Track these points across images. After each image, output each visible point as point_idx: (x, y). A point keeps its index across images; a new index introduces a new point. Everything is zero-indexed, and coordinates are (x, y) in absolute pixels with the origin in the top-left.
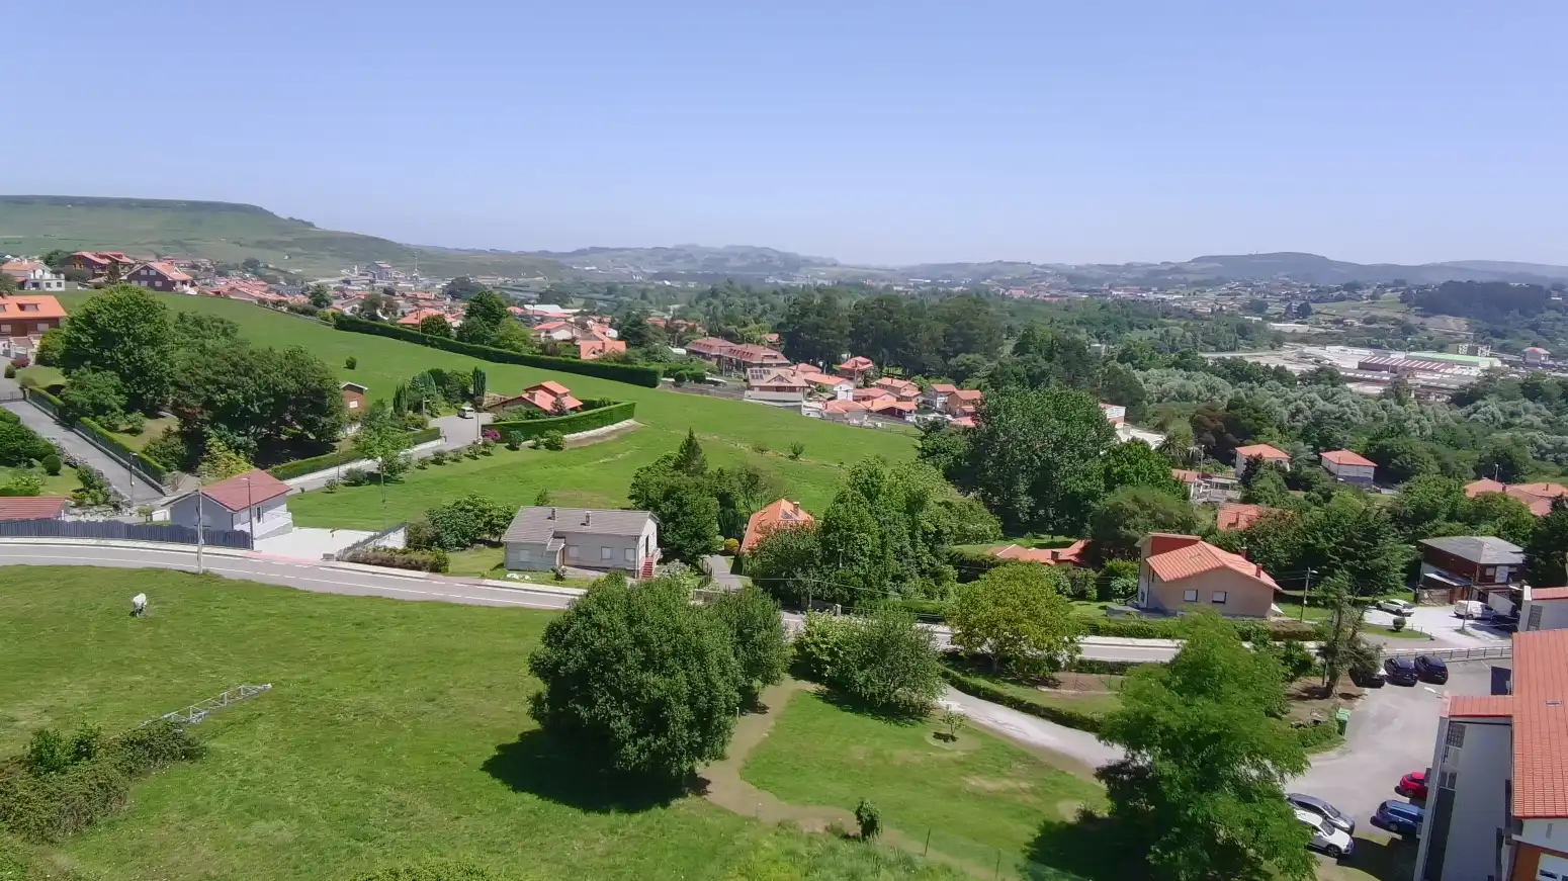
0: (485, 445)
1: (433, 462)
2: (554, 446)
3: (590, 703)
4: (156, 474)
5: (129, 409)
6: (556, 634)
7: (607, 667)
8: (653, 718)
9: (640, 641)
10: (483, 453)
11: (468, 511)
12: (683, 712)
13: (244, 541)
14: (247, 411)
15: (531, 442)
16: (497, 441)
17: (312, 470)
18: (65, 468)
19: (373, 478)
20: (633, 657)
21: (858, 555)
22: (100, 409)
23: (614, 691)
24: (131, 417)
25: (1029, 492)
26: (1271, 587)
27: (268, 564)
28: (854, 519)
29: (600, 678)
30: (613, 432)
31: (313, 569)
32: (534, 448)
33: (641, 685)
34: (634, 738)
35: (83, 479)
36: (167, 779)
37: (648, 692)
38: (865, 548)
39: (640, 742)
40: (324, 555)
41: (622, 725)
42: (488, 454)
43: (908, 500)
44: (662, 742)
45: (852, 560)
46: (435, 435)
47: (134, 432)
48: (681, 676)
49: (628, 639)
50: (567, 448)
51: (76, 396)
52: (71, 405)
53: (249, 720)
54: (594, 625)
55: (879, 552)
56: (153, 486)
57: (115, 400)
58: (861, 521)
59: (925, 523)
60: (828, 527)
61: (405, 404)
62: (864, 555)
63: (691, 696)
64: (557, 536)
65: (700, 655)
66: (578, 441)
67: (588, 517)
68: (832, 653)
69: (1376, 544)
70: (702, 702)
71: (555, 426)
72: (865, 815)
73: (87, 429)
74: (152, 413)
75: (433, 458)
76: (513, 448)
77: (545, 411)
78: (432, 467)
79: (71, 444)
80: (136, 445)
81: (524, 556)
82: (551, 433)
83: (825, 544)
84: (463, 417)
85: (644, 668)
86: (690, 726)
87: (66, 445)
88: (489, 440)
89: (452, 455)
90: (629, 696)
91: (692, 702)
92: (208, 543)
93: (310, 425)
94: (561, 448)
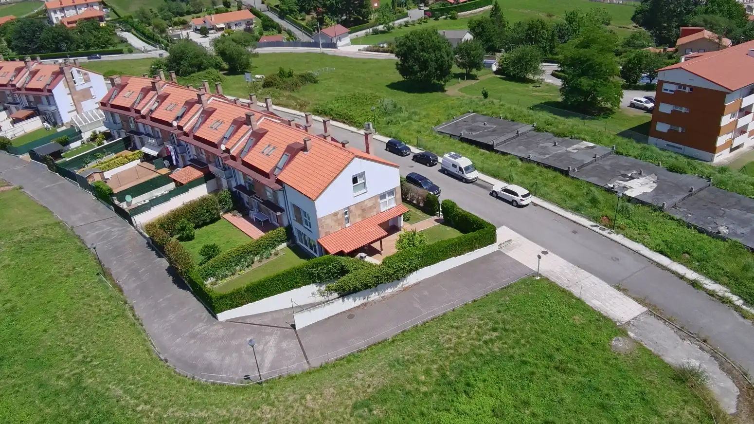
0: (425, 18)
1: (404, 26)
2: (453, 18)
4: (310, 32)
5: (300, 11)
8: (424, 65)
9: (421, 44)
10: (424, 22)
13: (334, 46)
14: (336, 7)
15: (444, 17)
16: (430, 17)
17: (361, 30)
18: (283, 31)
19: (382, 32)
20: (419, 48)
22: (291, 12)
24: (301, 14)
27: (342, 52)
30: (481, 11)
31: (355, 53)
32: (445, 19)
33: (421, 56)
35: (288, 33)
36: (310, 86)
37: (423, 58)
40: (358, 50)
41: (416, 67)
42: (426, 22)
46: (406, 15)
47: (303, 20)
48: (433, 54)
49: (418, 43)
50: (459, 18)
51: (284, 7)
52: (282, 10)
53: (330, 78)
56: (309, 36)
57: (296, 8)
61: (396, 4)
66: (464, 15)
71: (455, 9)
72: (484, 92)
73: (289, 19)
74: (308, 13)
75: (404, 24)
76: (436, 19)
77: (450, 3)
78: (403, 28)
79: (284, 24)
80: (303, 23)
82: (452, 12)
84: (420, 9)
87: (283, 25)
88: (427, 16)
89: (412, 23)
91: (436, 62)
92: (323, 47)
93: (359, 13)
94: (456, 19)
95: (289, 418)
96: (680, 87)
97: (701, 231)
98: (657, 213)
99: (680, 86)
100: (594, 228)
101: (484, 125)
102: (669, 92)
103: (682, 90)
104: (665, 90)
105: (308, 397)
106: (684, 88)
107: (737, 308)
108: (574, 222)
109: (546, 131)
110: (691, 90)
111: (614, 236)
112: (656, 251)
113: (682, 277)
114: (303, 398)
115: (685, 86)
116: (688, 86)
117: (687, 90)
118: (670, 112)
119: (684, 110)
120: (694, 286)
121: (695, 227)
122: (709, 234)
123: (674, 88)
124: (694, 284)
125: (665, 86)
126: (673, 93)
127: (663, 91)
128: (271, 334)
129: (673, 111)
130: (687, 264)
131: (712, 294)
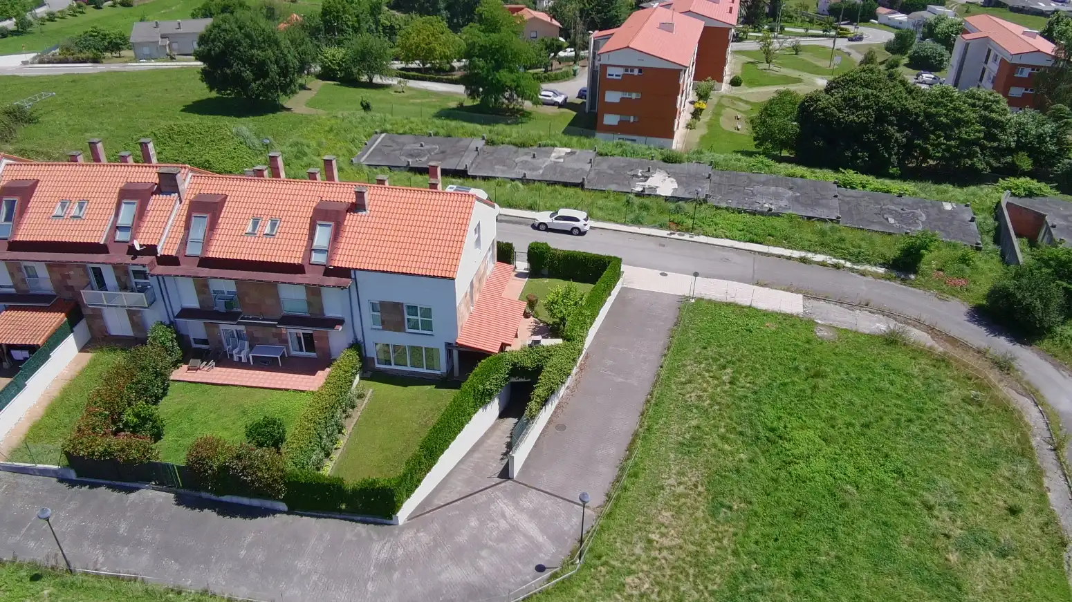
0: (79, 6)
1: (48, 20)
2: (127, 4)
3: (230, 66)
6: (203, 40)
7: (234, 48)
8: (261, 70)
9: (248, 36)
10: (80, 12)
11: (94, 36)
12: (274, 68)
15: (110, 2)
16: (86, 4)
20: (245, 43)
21: (345, 27)
23: (241, 59)
25: (446, 9)
26: (557, 26)
28: (339, 6)
29: (231, 54)
31: (18, 69)
32: (112, 6)
33: (253, 56)
34: (254, 81)
36: (31, 130)
37: (257, 59)
38: (349, 23)
39: (257, 82)
40: (23, 62)
41: (248, 75)
43: (371, 7)
44: (268, 80)
45: (342, 30)
48: (270, 51)
49: (241, 35)
50: (135, 5)
53: (50, 112)
54: (223, 30)
55: (356, 25)
58: (344, 7)
59: (383, 21)
60: (325, 12)
62: (348, 26)
63: (276, 60)
64: (163, 37)
65: (277, 43)
67: (179, 24)
68: (339, 65)
69: (612, 4)
70: (282, 63)
72: (364, 104)
75: (47, 17)
76: (98, 7)
78: (48, 24)
81: (146, 50)
83: (325, 22)
85: (252, 47)
86: (278, 74)
88: (81, 3)
89: (60, 15)
90: (249, 61)
91: (277, 62)
94: (132, 6)
95: (668, 572)
96: (626, 70)
97: (754, 213)
98: (704, 206)
99: (626, 68)
100: (672, 236)
101: (422, 146)
102: (614, 77)
103: (629, 73)
104: (609, 75)
105: (652, 536)
106: (632, 71)
107: (851, 270)
108: (649, 235)
109: (503, 143)
110: (640, 71)
111: (696, 238)
112: (746, 242)
113: (789, 258)
114: (650, 541)
115: (632, 68)
116: (636, 67)
117: (636, 72)
118: (618, 101)
119: (634, 96)
120: (805, 263)
121: (745, 211)
122: (762, 213)
123: (621, 71)
124: (803, 260)
125: (610, 70)
126: (620, 78)
127: (608, 77)
128: (491, 501)
129: (622, 99)
130: (777, 244)
131: (823, 264)
